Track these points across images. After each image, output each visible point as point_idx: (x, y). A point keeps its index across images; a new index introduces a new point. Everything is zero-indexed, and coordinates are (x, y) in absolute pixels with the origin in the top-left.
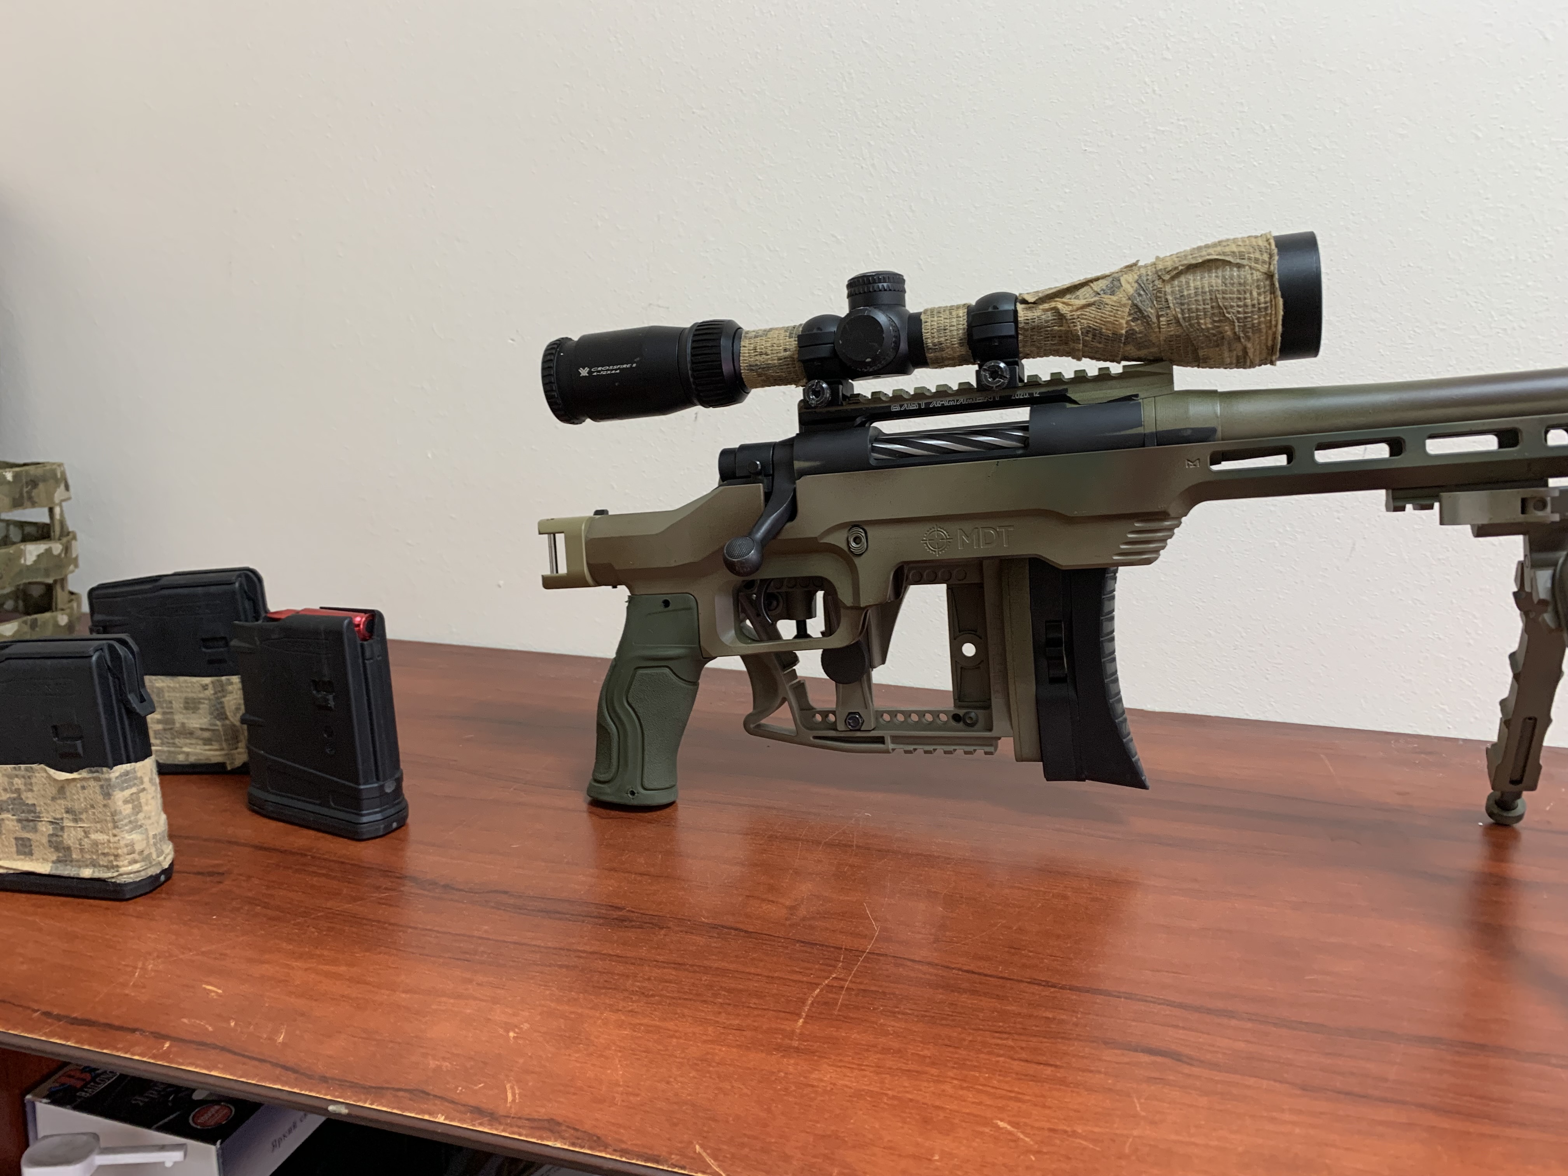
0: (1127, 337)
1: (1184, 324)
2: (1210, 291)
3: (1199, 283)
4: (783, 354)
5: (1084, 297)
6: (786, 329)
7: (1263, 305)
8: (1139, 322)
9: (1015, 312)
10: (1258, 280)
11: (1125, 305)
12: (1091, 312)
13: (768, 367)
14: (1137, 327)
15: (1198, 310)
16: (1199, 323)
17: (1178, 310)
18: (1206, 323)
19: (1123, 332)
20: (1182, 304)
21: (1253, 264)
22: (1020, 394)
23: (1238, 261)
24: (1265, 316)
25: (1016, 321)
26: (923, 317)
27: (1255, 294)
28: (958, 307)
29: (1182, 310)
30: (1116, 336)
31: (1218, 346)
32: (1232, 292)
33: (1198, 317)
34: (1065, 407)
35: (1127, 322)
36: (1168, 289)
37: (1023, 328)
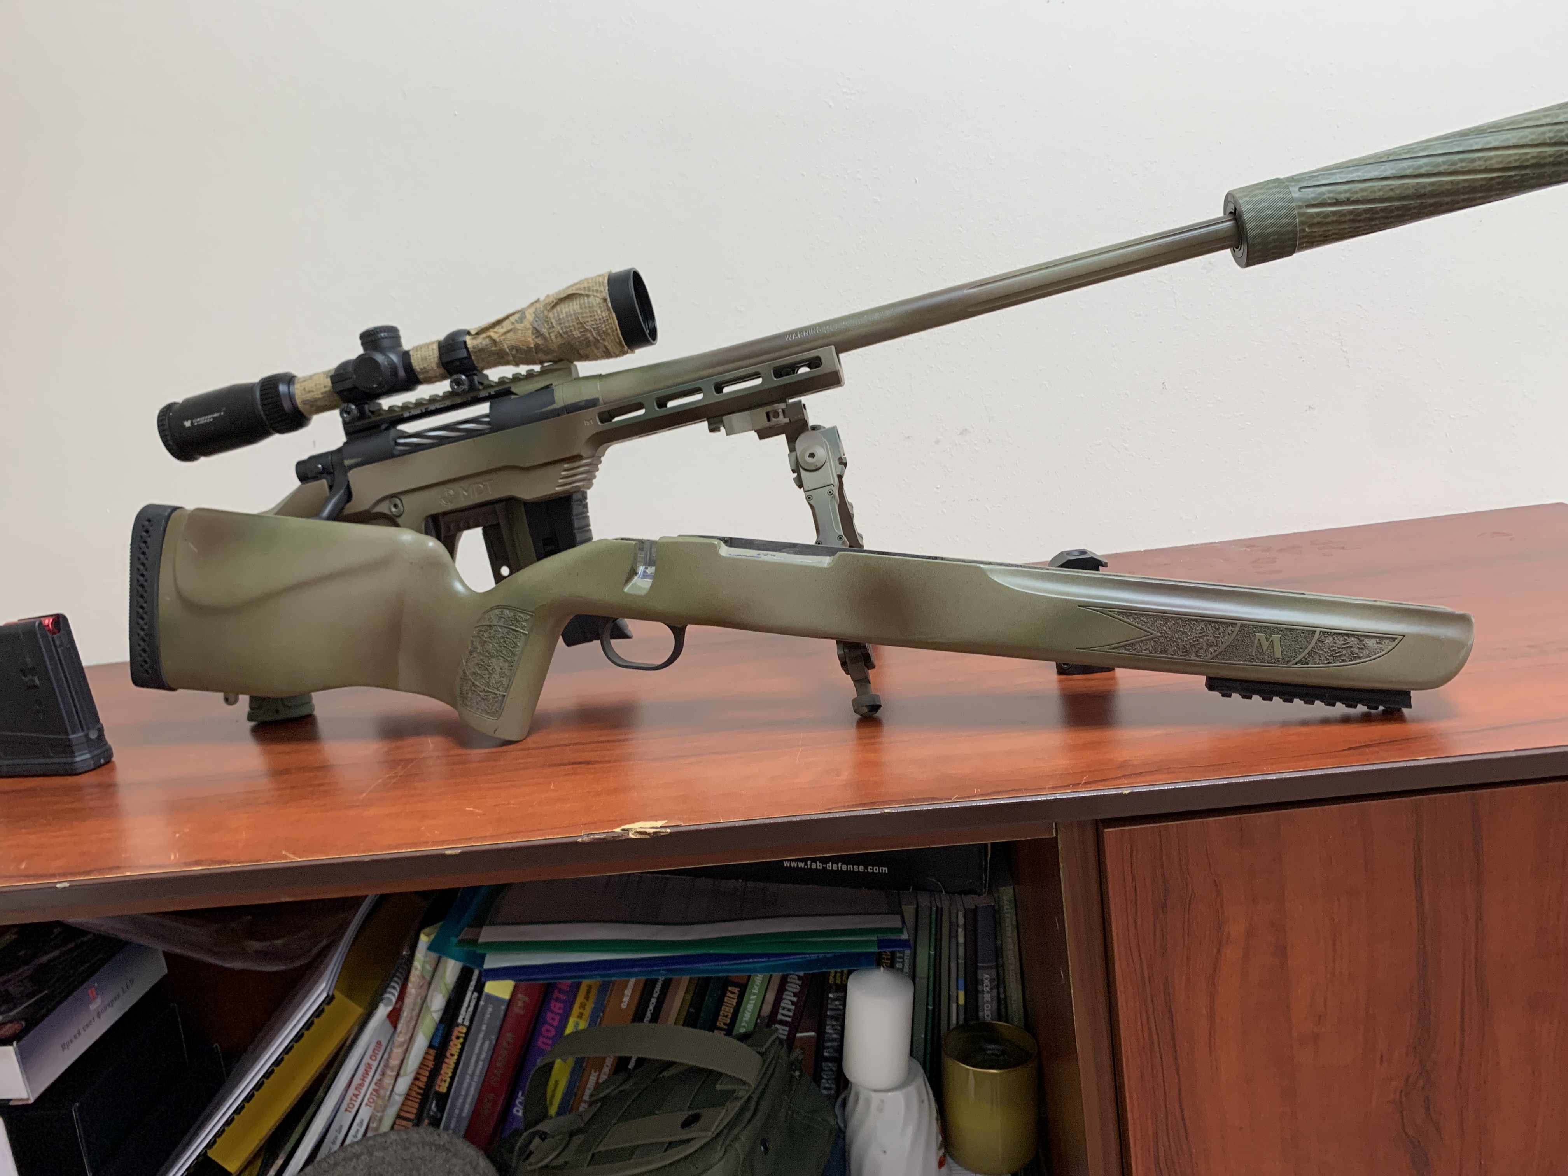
0: (536, 349)
1: (565, 336)
2: (575, 314)
3: (567, 310)
4: (324, 390)
5: (507, 325)
6: (324, 373)
7: (605, 319)
8: (540, 338)
9: (465, 342)
10: (599, 304)
11: (528, 329)
12: (511, 335)
13: (316, 400)
14: (540, 341)
15: (570, 326)
16: (573, 335)
17: (559, 328)
18: (577, 334)
19: (532, 346)
20: (560, 324)
21: (595, 294)
22: (483, 394)
23: (587, 293)
24: (608, 324)
25: (466, 348)
26: (411, 353)
27: (599, 312)
28: (432, 343)
29: (562, 328)
30: (529, 349)
31: (588, 347)
32: (586, 313)
33: (571, 331)
34: (510, 399)
35: (533, 340)
36: (551, 315)
37: (472, 351)
